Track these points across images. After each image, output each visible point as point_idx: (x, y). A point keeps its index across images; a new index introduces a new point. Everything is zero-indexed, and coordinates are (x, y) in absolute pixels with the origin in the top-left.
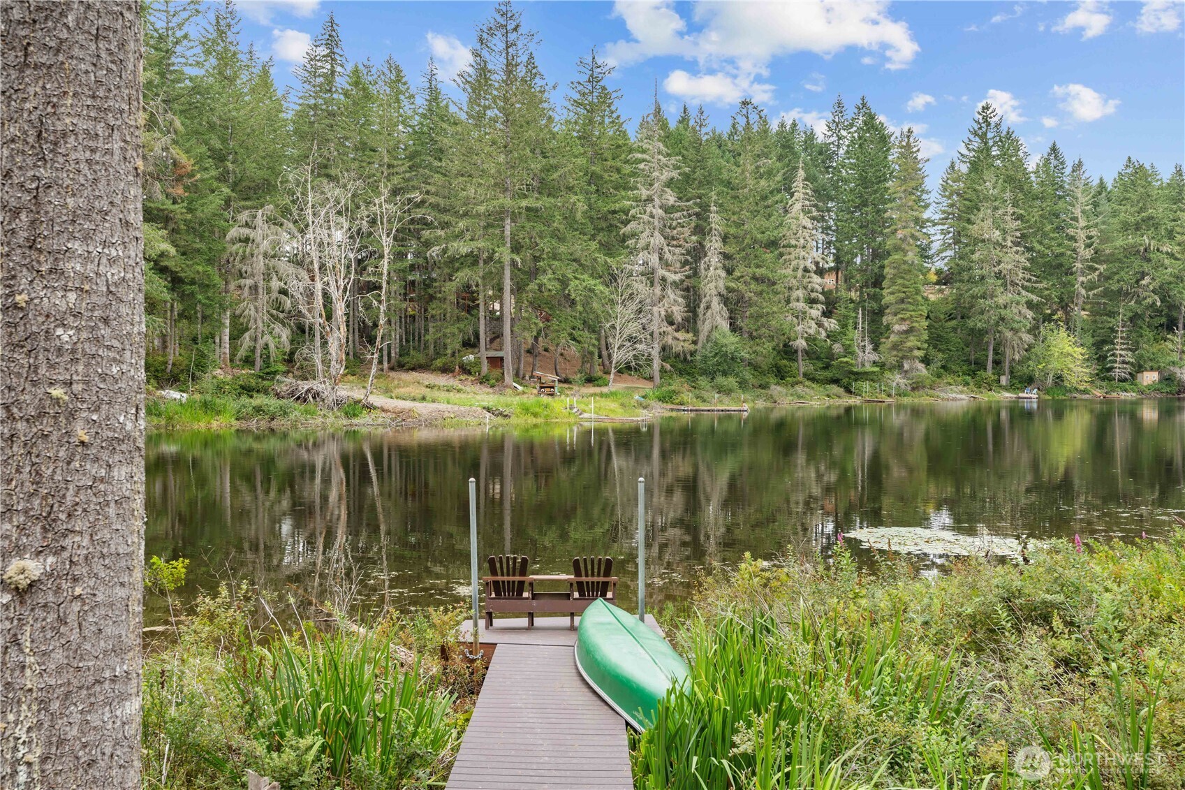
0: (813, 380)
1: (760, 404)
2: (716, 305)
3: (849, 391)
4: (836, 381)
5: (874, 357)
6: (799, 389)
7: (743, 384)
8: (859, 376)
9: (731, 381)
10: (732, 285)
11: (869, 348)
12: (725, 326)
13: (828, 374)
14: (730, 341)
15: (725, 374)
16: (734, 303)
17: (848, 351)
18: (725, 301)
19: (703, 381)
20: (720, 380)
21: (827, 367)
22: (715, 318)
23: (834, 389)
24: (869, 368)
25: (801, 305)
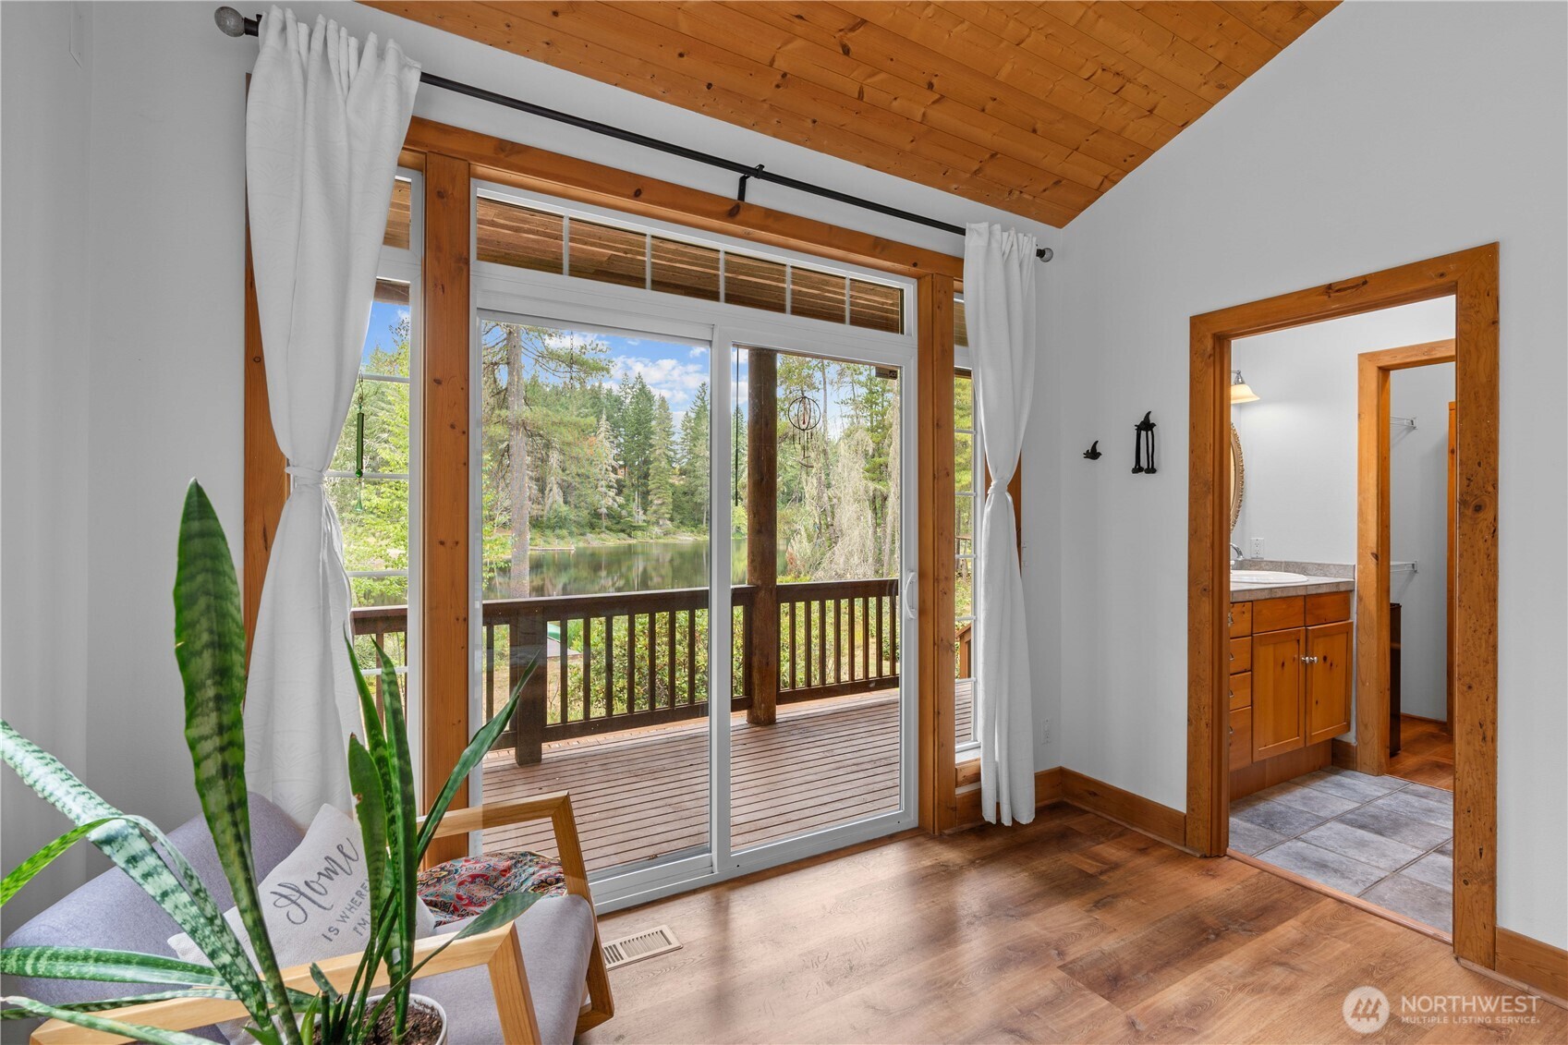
0: (611, 530)
1: (581, 545)
2: (556, 489)
3: (630, 536)
4: (623, 531)
5: (644, 517)
6: (603, 535)
7: (571, 534)
8: (635, 528)
9: (565, 532)
10: (565, 478)
11: (641, 512)
12: (561, 500)
13: (619, 527)
14: (564, 509)
15: (560, 528)
16: (566, 489)
17: (630, 514)
18: (560, 486)
19: (548, 532)
20: (558, 531)
21: (618, 523)
22: (555, 496)
23: (622, 535)
24: (641, 523)
25: (604, 489)
